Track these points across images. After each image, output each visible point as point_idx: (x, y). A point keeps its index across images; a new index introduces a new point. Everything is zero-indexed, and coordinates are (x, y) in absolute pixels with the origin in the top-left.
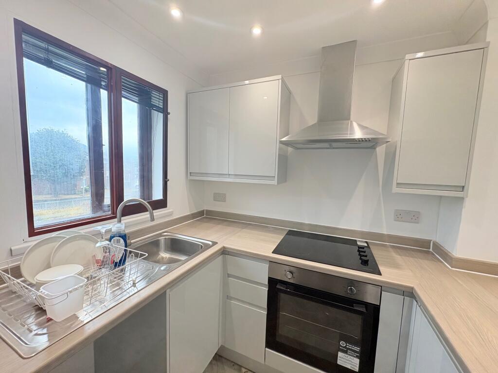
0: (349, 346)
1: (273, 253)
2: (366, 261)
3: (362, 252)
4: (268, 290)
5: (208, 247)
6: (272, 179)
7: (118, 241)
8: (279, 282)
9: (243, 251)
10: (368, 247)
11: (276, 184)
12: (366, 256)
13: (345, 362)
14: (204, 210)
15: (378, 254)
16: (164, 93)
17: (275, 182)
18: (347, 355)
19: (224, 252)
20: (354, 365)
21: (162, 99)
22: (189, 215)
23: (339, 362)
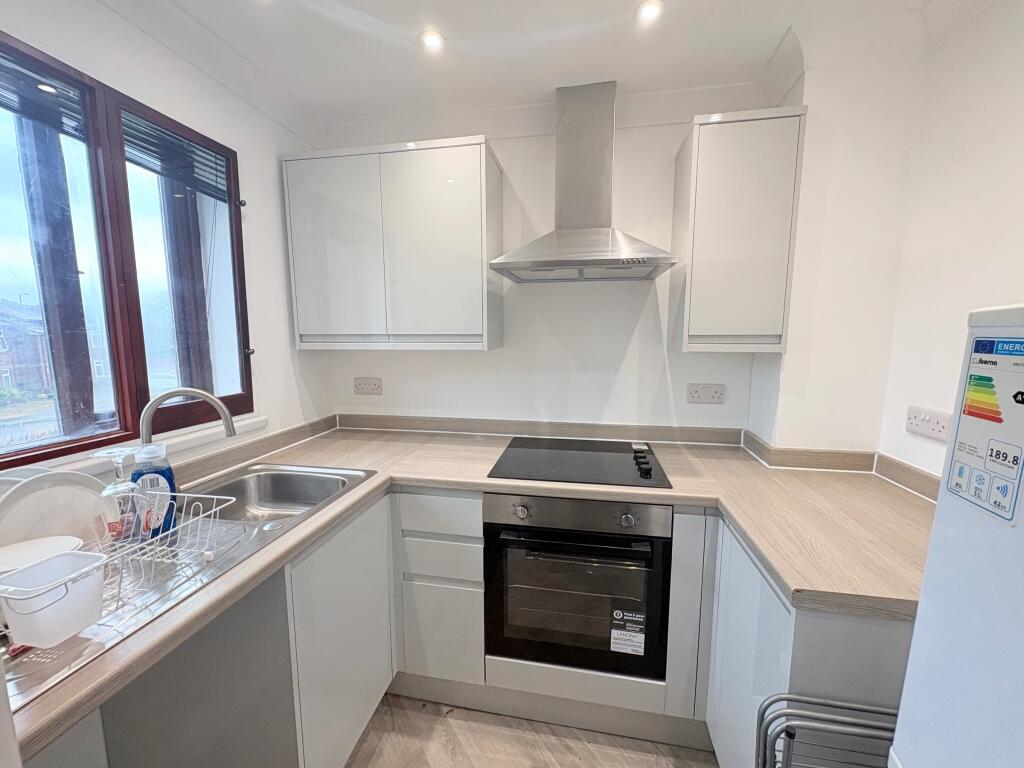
0: (629, 616)
1: (489, 477)
2: (646, 470)
3: (641, 457)
4: (485, 548)
5: (355, 482)
6: (478, 339)
7: (154, 484)
8: (505, 529)
9: (432, 481)
10: (650, 451)
11: (486, 349)
12: (647, 463)
13: (624, 645)
14: (335, 416)
15: (664, 460)
16: (229, 157)
17: (483, 346)
18: (625, 633)
19: (392, 487)
20: (637, 646)
21: (224, 170)
22: (303, 427)
23: (614, 648)
